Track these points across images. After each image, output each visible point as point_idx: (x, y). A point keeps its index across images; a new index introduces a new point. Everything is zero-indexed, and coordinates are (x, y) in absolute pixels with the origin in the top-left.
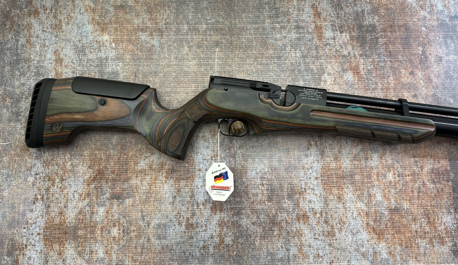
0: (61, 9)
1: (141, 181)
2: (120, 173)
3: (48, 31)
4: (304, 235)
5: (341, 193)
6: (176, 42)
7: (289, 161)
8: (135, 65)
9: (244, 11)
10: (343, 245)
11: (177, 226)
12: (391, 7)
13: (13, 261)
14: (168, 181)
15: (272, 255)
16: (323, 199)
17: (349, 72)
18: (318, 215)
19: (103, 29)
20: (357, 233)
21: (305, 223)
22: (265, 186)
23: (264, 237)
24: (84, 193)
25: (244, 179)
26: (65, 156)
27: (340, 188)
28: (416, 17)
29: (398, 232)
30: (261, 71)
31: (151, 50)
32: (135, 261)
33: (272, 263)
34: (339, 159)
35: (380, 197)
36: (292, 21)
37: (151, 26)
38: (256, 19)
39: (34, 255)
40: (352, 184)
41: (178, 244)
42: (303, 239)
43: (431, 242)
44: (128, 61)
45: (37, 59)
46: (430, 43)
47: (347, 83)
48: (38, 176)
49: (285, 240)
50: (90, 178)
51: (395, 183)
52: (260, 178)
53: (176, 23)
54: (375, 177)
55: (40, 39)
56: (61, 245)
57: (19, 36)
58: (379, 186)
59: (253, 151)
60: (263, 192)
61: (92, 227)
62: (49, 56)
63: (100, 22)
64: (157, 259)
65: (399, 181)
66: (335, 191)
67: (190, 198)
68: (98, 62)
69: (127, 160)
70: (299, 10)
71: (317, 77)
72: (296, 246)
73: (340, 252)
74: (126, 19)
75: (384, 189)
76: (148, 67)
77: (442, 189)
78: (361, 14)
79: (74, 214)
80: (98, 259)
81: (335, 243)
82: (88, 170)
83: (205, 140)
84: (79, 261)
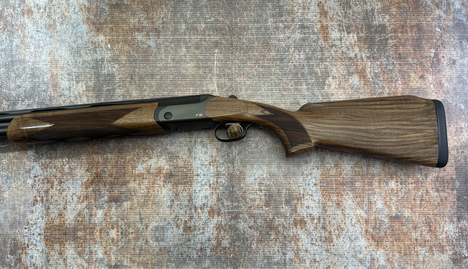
0: (55, 8)
1: (139, 184)
2: (118, 176)
3: (42, 31)
4: (300, 240)
5: (340, 199)
6: (173, 42)
7: (288, 167)
8: (131, 67)
9: (245, 9)
10: (341, 251)
11: (175, 228)
12: (404, 6)
13: (16, 260)
14: (166, 185)
15: (269, 258)
16: (321, 205)
17: (355, 75)
18: (316, 221)
19: (98, 29)
20: (355, 240)
21: (302, 228)
22: (263, 191)
23: (261, 241)
24: (82, 195)
25: (242, 185)
26: (62, 159)
27: (339, 194)
28: (431, 17)
29: (398, 240)
30: (262, 74)
31: (147, 51)
32: (134, 262)
33: (268, 266)
34: (340, 166)
35: (380, 205)
36: (296, 20)
37: (147, 25)
38: (259, 18)
39: (36, 254)
40: (353, 191)
41: (176, 245)
42: (300, 244)
43: (431, 249)
44: (124, 63)
45: (32, 60)
46: (444, 45)
47: (353, 87)
48: (37, 179)
49: (281, 244)
50: (88, 181)
51: (397, 191)
52: (258, 184)
53: (174, 22)
54: (377, 184)
55: (35, 40)
56: (61, 245)
57: (13, 36)
58: (380, 193)
59: (252, 157)
60: (260, 197)
61: (91, 228)
62: (44, 57)
63: (95, 22)
64: (155, 260)
65: (402, 189)
66: (334, 198)
67: (188, 202)
68: (93, 64)
69: (124, 163)
70: (304, 9)
71: (321, 80)
72: (293, 250)
73: (337, 258)
74: (122, 18)
75: (385, 196)
76: (145, 69)
77: (446, 197)
78: (371, 13)
79: (74, 216)
80: (97, 259)
81: (332, 249)
82: (86, 173)
83: (203, 146)
84: (79, 261)
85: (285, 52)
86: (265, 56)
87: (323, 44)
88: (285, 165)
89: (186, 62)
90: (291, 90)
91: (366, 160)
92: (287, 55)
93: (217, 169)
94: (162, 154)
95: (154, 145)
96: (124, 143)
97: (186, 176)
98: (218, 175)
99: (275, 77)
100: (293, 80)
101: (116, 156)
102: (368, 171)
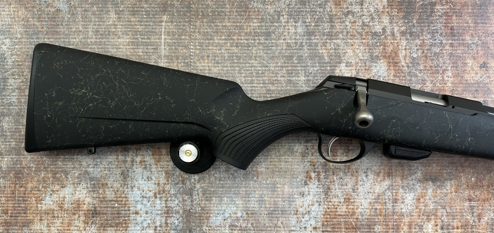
85: (273, 23)
86: (241, 28)
87: (333, 10)
88: (270, 198)
89: (116, 35)
90: (281, 83)
91: (392, 193)
92: (276, 26)
93: (166, 204)
94: (81, 181)
95: (69, 166)
96: (24, 164)
97: (118, 214)
98: (168, 212)
99: (256, 62)
100: (285, 67)
101: (12, 183)
102: (394, 209)
